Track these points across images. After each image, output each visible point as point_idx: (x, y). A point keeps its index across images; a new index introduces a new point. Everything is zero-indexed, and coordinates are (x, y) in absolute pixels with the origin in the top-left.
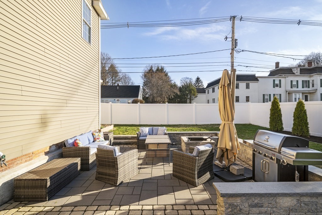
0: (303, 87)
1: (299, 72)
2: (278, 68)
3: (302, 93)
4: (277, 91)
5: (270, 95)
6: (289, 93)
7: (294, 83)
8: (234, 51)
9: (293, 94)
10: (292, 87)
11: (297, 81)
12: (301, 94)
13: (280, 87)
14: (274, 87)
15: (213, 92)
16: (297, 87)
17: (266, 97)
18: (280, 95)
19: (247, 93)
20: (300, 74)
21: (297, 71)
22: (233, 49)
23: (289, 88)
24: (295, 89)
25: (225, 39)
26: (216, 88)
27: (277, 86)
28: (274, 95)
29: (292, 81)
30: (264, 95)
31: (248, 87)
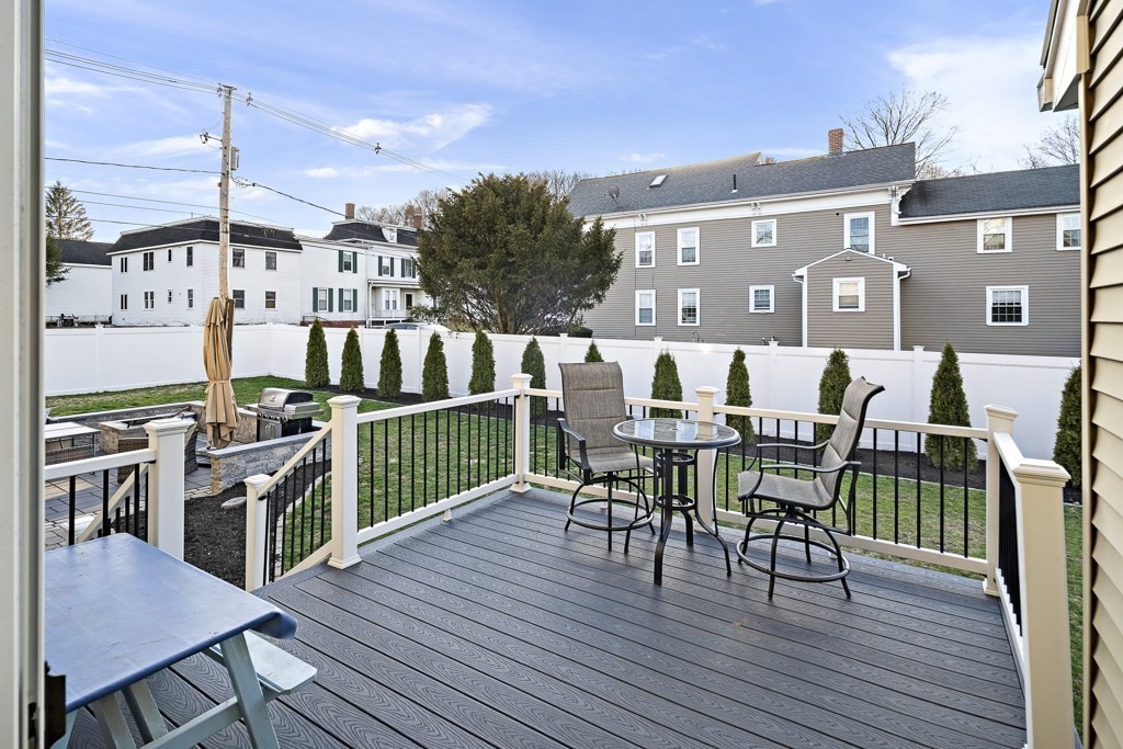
0: (403, 276)
1: (395, 238)
2: (352, 221)
3: (401, 289)
4: (349, 280)
5: (331, 290)
6: (374, 288)
7: (386, 263)
8: (230, 181)
9: (383, 290)
10: (380, 274)
11: (392, 259)
12: (398, 291)
13: (355, 271)
14: (341, 270)
15: (145, 269)
16: (392, 275)
17: (322, 296)
18: (355, 291)
19: (270, 281)
20: (399, 241)
21: (390, 235)
22: (225, 175)
23: (374, 274)
24: (386, 277)
25: (203, 138)
26: (160, 255)
27: (348, 267)
28: (341, 291)
29: (380, 258)
30: (315, 290)
31: (271, 263)
